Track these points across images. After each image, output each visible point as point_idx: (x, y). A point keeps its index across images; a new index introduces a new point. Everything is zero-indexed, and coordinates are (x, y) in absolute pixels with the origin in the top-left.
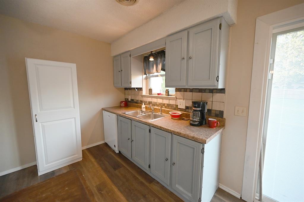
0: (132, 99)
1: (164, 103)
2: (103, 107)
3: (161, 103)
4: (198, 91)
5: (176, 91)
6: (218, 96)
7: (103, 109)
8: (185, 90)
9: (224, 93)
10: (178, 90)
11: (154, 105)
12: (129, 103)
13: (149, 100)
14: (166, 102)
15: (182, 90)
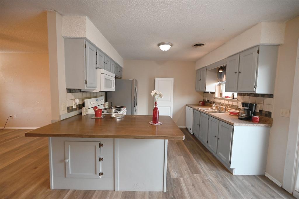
0: (208, 100)
1: (229, 104)
2: (187, 104)
3: (227, 104)
4: (253, 95)
5: (238, 95)
6: (268, 99)
7: (187, 105)
8: (244, 94)
9: (273, 97)
10: (239, 94)
11: (222, 105)
12: (205, 103)
13: (219, 101)
14: (230, 103)
15: (242, 94)
